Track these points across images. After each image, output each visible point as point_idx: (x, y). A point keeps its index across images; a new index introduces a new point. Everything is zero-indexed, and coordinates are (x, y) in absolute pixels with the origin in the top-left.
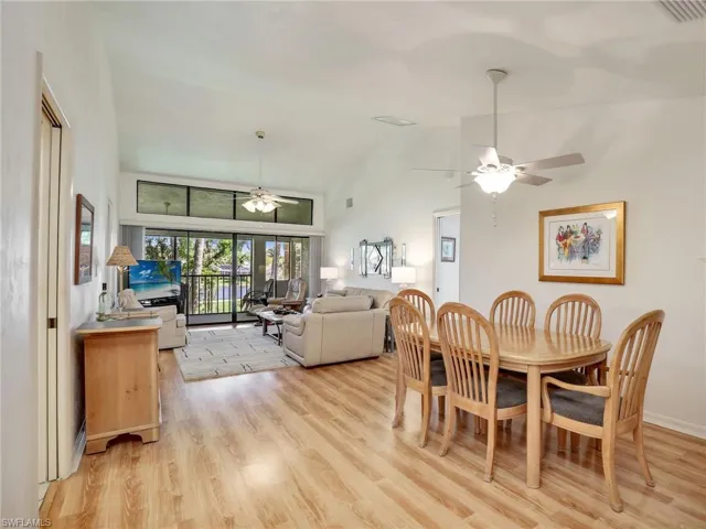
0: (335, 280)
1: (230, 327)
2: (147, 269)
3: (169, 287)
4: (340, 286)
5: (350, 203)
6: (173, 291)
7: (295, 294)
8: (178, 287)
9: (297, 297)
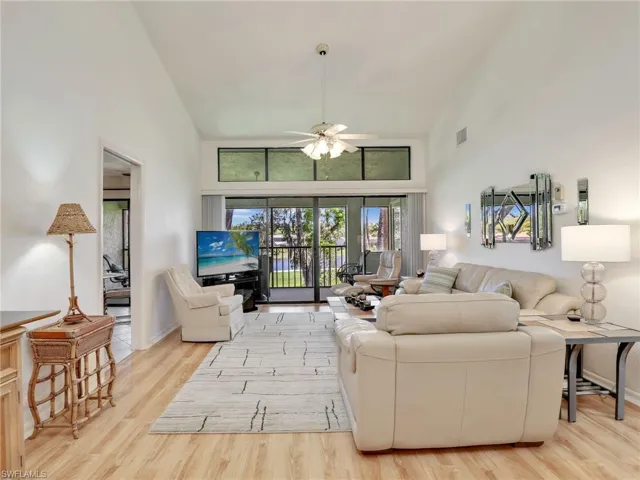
0: (442, 253)
1: (311, 308)
2: (218, 241)
3: (244, 260)
4: (451, 261)
5: (462, 137)
6: (249, 265)
7: (388, 270)
8: (256, 261)
9: (389, 276)
